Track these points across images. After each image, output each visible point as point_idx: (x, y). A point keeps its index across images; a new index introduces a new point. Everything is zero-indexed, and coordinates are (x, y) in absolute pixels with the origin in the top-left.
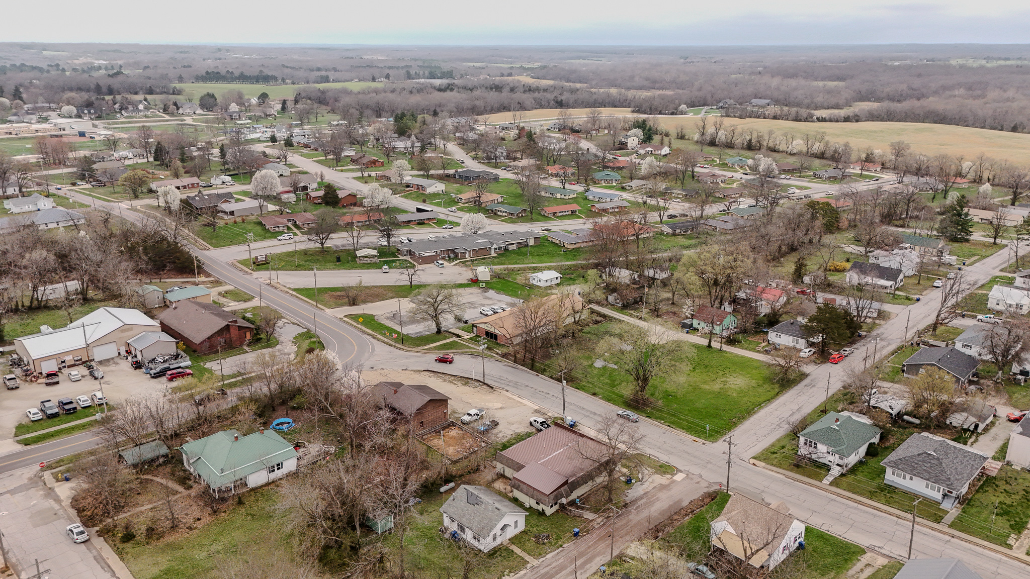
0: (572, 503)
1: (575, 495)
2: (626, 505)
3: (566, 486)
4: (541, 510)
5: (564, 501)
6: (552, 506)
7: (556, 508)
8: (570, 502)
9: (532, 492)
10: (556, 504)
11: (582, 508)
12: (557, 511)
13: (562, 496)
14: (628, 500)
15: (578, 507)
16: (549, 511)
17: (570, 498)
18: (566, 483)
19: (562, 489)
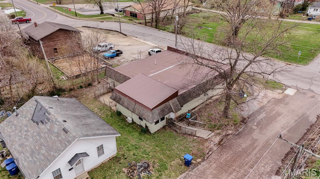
0: (182, 118)
1: (185, 109)
2: (244, 121)
3: (175, 100)
4: (144, 126)
5: (172, 115)
6: (157, 122)
7: (162, 124)
8: (180, 116)
9: (134, 105)
10: (163, 119)
11: (194, 125)
12: (164, 127)
13: (170, 110)
14: (245, 114)
15: (189, 124)
16: (153, 128)
17: (180, 113)
18: (175, 95)
19: (171, 102)
